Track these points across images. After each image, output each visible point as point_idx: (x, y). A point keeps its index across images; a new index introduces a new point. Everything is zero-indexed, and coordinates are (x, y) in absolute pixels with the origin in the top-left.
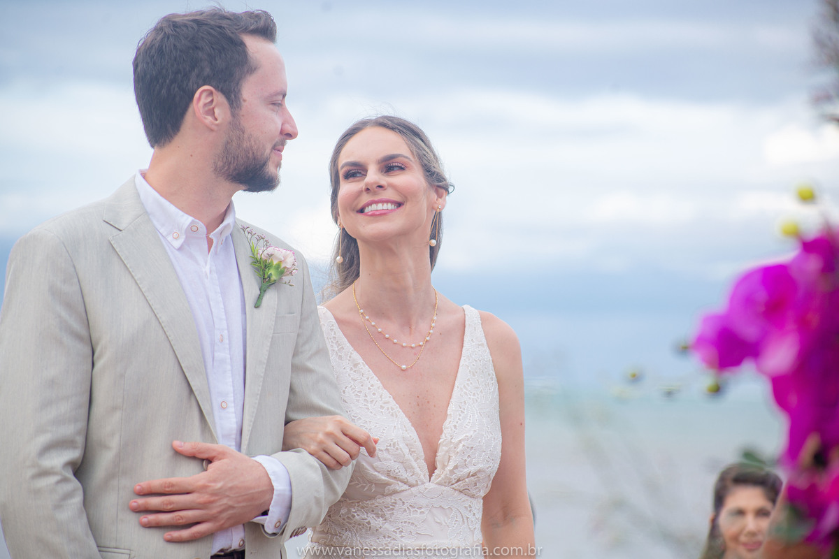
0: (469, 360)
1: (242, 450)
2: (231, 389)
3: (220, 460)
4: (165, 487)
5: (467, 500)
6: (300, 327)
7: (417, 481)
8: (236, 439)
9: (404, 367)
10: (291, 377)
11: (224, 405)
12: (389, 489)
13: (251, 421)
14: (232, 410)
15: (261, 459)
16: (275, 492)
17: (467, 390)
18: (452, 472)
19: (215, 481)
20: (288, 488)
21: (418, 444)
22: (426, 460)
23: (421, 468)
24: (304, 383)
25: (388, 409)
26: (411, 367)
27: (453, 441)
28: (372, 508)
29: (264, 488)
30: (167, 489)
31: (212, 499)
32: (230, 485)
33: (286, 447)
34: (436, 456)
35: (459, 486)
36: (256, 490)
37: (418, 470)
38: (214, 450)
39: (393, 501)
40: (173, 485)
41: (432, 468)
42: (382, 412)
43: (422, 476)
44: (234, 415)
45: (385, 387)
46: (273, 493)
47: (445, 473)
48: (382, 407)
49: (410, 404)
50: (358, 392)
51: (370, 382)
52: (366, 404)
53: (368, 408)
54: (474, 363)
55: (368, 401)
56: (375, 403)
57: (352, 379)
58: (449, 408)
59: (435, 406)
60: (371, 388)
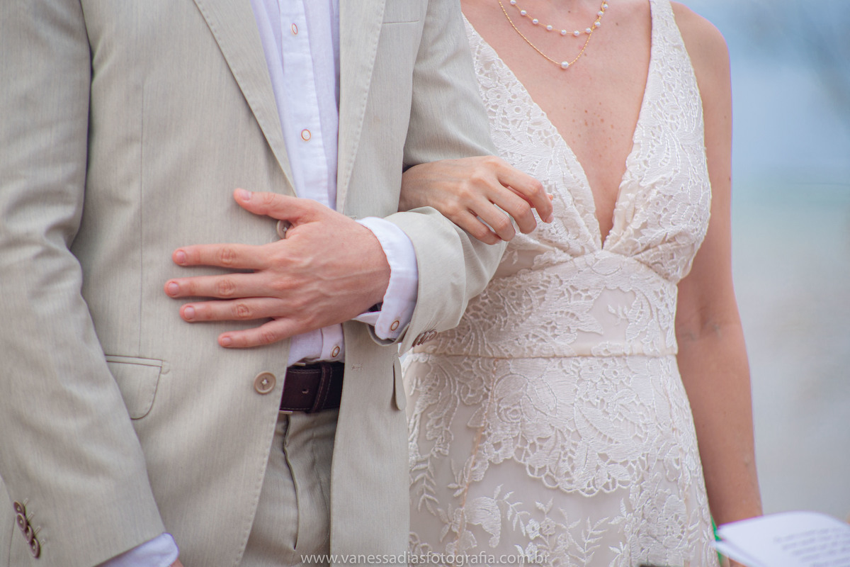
1: (338, 207)
2: (316, 109)
3: (307, 222)
4: (222, 257)
5: (659, 281)
6: (428, 13)
7: (583, 247)
8: (329, 188)
9: (565, 63)
10: (413, 93)
11: (305, 133)
12: (540, 260)
13: (351, 161)
14: (320, 142)
15: (371, 223)
16: (393, 276)
17: (662, 108)
18: (638, 233)
19: (300, 255)
20: (412, 269)
21: (587, 189)
22: (597, 214)
23: (589, 227)
24: (434, 102)
25: (540, 132)
27: (642, 184)
28: (512, 289)
29: (376, 269)
30: (225, 260)
31: (295, 282)
32: (323, 262)
33: (406, 204)
34: (614, 207)
35: (648, 256)
36: (364, 271)
37: (585, 230)
38: (298, 208)
39: (545, 278)
40: (234, 256)
41: (607, 225)
42: (530, 138)
43: (591, 239)
44: (321, 150)
45: (535, 99)
46: (390, 277)
47: (627, 233)
48: (530, 130)
49: (574, 121)
50: (493, 107)
51: (510, 91)
52: (506, 125)
53: (509, 133)
54: (670, 71)
55: (508, 121)
56: (520, 124)
57: (483, 86)
58: (636, 134)
59: (612, 127)
60: (513, 100)
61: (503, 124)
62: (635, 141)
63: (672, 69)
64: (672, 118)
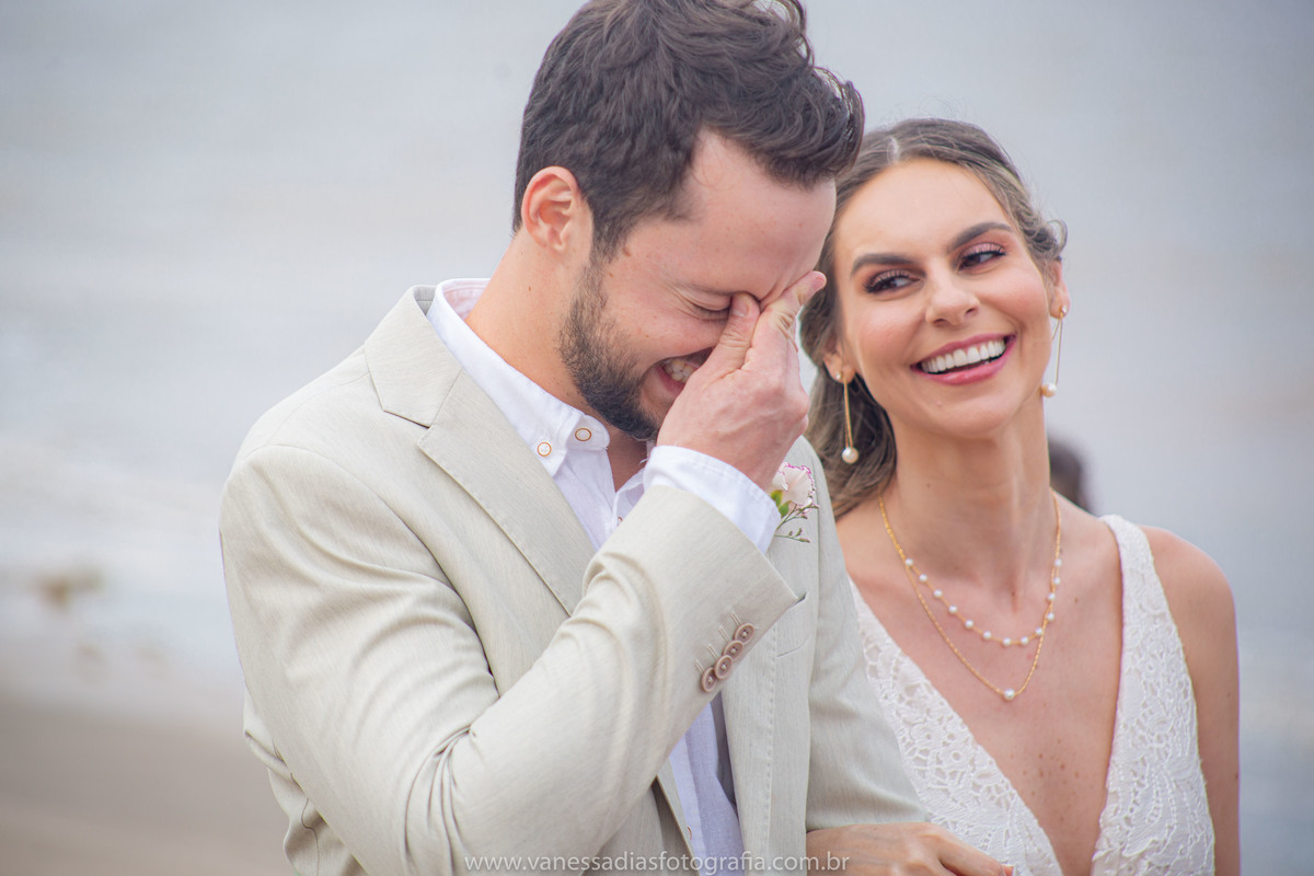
0: (1141, 656)
6: (820, 615)
9: (1010, 693)
17: (1143, 728)
25: (989, 789)
26: (1024, 691)
27: (1126, 854)
45: (978, 740)
49: (1025, 773)
50: (921, 752)
51: (945, 728)
52: (942, 780)
53: (946, 791)
54: (1151, 663)
55: (944, 774)
56: (961, 778)
57: (905, 721)
58: (1110, 778)
59: (1077, 775)
60: (949, 741)
61: (938, 778)
62: (1111, 790)
63: (1153, 656)
64: (1159, 740)
